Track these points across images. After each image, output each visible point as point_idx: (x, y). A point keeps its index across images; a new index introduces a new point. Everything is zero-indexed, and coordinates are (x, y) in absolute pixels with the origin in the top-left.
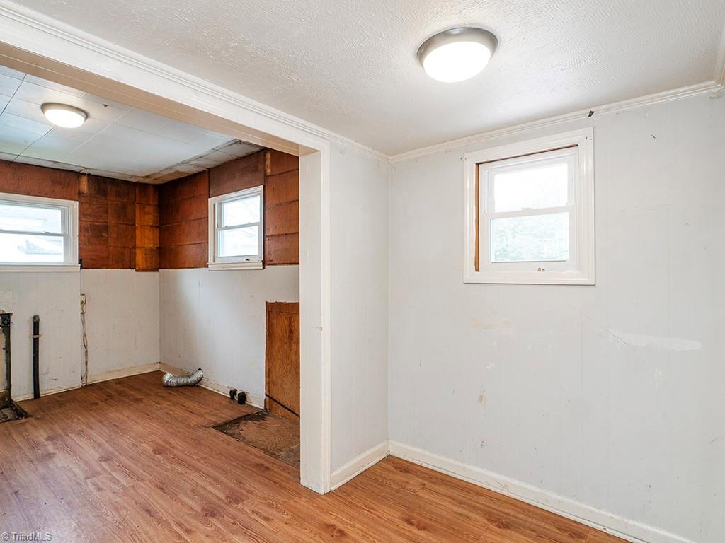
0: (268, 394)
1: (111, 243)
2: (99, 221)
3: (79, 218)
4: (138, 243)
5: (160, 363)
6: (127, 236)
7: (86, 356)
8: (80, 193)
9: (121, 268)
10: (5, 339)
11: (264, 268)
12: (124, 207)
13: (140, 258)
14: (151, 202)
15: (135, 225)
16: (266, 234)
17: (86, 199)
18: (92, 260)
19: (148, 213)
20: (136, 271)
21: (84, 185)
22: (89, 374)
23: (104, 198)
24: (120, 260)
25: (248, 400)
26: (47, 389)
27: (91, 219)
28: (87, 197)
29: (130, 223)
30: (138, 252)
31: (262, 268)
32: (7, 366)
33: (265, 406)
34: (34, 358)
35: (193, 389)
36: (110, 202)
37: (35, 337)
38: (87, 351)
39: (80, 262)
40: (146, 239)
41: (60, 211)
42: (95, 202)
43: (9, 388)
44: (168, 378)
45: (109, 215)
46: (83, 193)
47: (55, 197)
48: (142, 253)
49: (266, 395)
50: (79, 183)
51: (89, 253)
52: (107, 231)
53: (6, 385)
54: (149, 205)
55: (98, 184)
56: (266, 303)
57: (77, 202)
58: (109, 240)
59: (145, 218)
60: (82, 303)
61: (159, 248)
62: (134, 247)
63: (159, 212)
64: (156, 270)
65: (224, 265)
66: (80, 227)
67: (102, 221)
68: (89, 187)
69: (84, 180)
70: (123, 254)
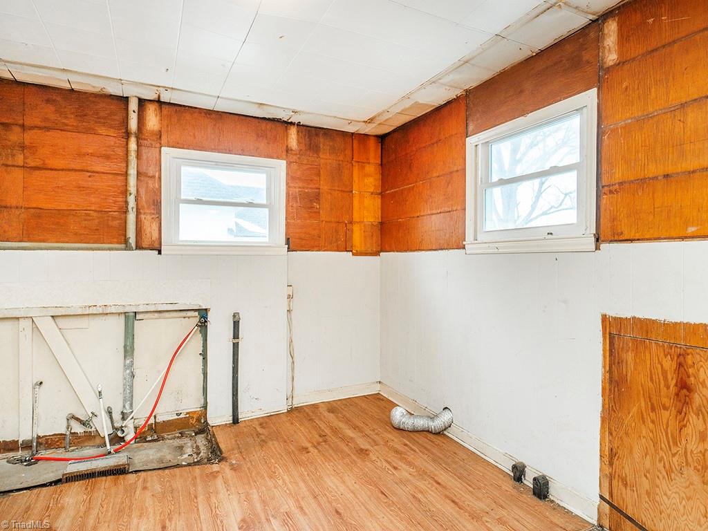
0: (607, 497)
1: (324, 216)
2: (310, 186)
3: (287, 184)
4: (356, 216)
5: (380, 382)
6: (342, 208)
7: (293, 369)
8: (288, 150)
9: (335, 251)
10: (202, 342)
11: (597, 248)
12: (339, 169)
13: (357, 237)
14: (372, 161)
15: (352, 191)
16: (604, 182)
17: (295, 157)
18: (301, 239)
19: (369, 176)
20: (353, 254)
21: (293, 137)
22: (295, 393)
23: (315, 155)
24: (334, 239)
25: (552, 491)
26: (247, 412)
27: (301, 184)
28: (296, 154)
29: (346, 190)
30: (356, 228)
31: (594, 247)
32: (204, 378)
33: (599, 520)
34: (233, 368)
35: (437, 440)
36: (322, 161)
37: (236, 341)
38: (293, 362)
39: (288, 241)
40: (367, 209)
41: (264, 176)
42: (305, 162)
43: (205, 407)
44: (398, 415)
45: (322, 179)
46: (292, 150)
47: (260, 156)
48: (360, 230)
49: (601, 497)
50: (287, 137)
51: (298, 231)
52: (319, 200)
53: (202, 401)
54: (369, 163)
55: (309, 136)
56: (604, 318)
57: (285, 162)
58: (321, 212)
59: (366, 180)
60: (289, 297)
61: (382, 223)
62: (351, 223)
63: (382, 175)
64: (377, 254)
65: (496, 245)
66: (288, 195)
67: (314, 186)
68: (299, 142)
69: (293, 131)
70: (337, 232)
